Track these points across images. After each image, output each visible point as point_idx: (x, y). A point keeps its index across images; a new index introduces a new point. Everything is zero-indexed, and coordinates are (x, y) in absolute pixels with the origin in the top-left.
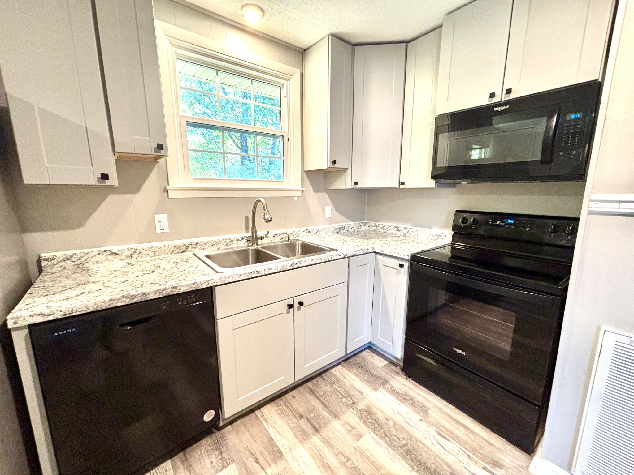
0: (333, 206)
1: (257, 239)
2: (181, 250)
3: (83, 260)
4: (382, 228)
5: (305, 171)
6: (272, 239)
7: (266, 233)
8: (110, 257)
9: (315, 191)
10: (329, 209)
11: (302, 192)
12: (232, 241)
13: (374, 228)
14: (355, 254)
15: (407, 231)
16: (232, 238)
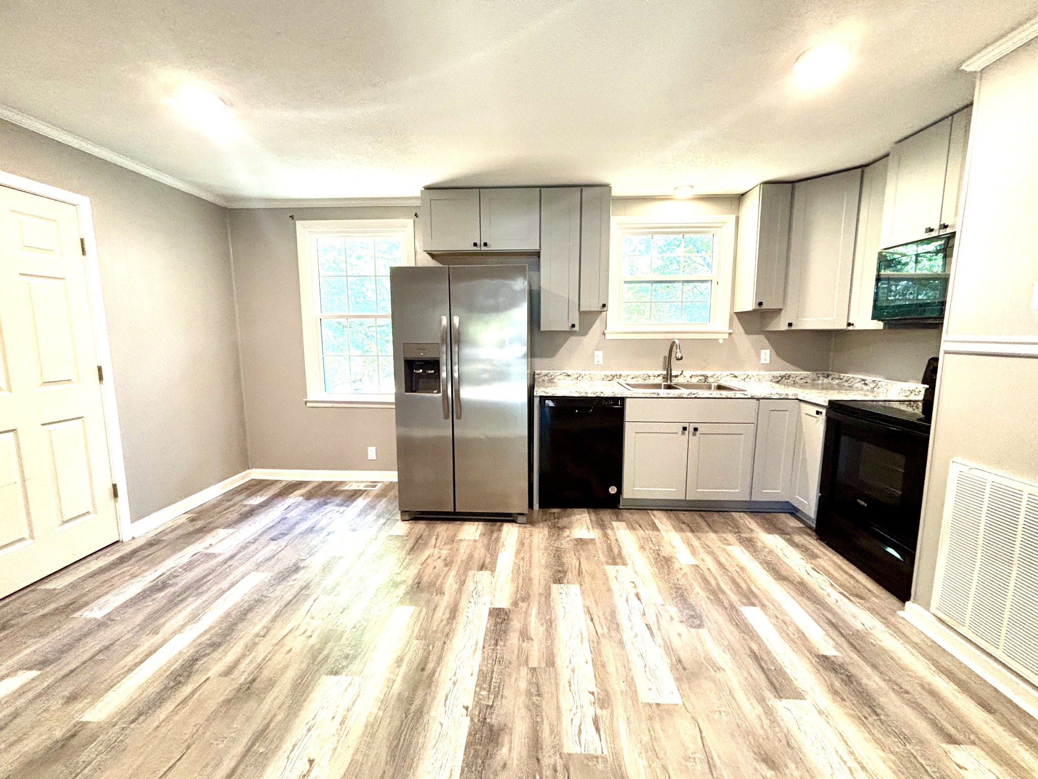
0: (772, 350)
1: (671, 376)
2: (609, 379)
3: (553, 377)
4: (847, 381)
5: (736, 313)
6: (689, 379)
7: (681, 372)
8: (566, 377)
9: (748, 332)
10: (766, 355)
11: (730, 334)
12: (649, 376)
13: (837, 381)
14: (768, 396)
15: (875, 384)
16: (650, 374)
